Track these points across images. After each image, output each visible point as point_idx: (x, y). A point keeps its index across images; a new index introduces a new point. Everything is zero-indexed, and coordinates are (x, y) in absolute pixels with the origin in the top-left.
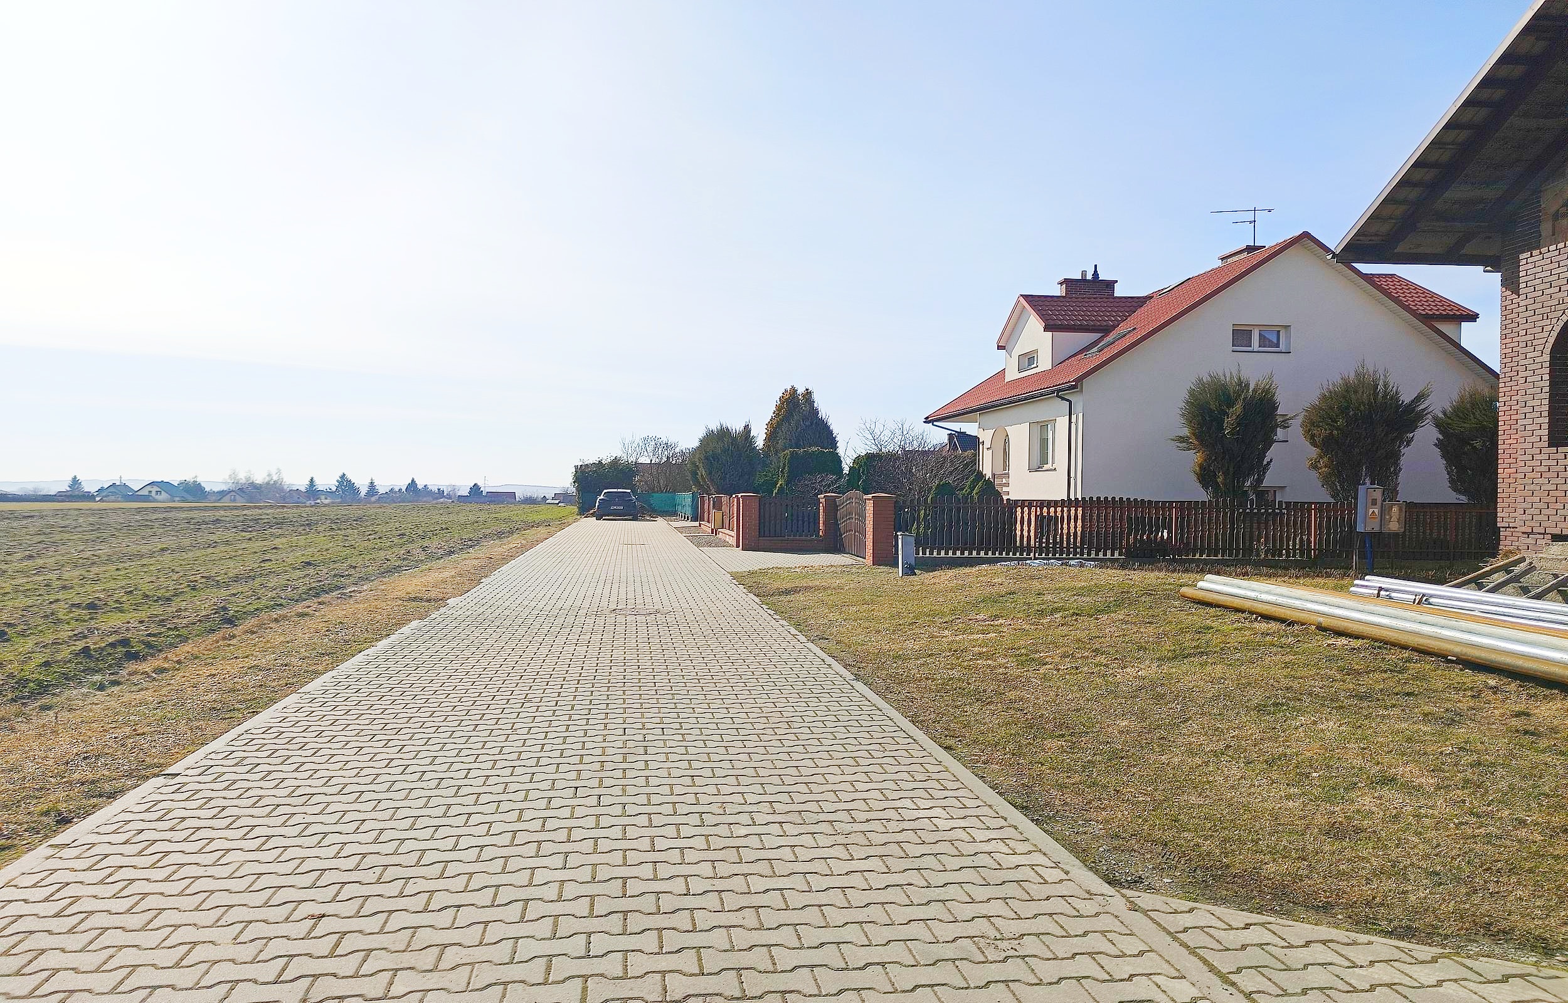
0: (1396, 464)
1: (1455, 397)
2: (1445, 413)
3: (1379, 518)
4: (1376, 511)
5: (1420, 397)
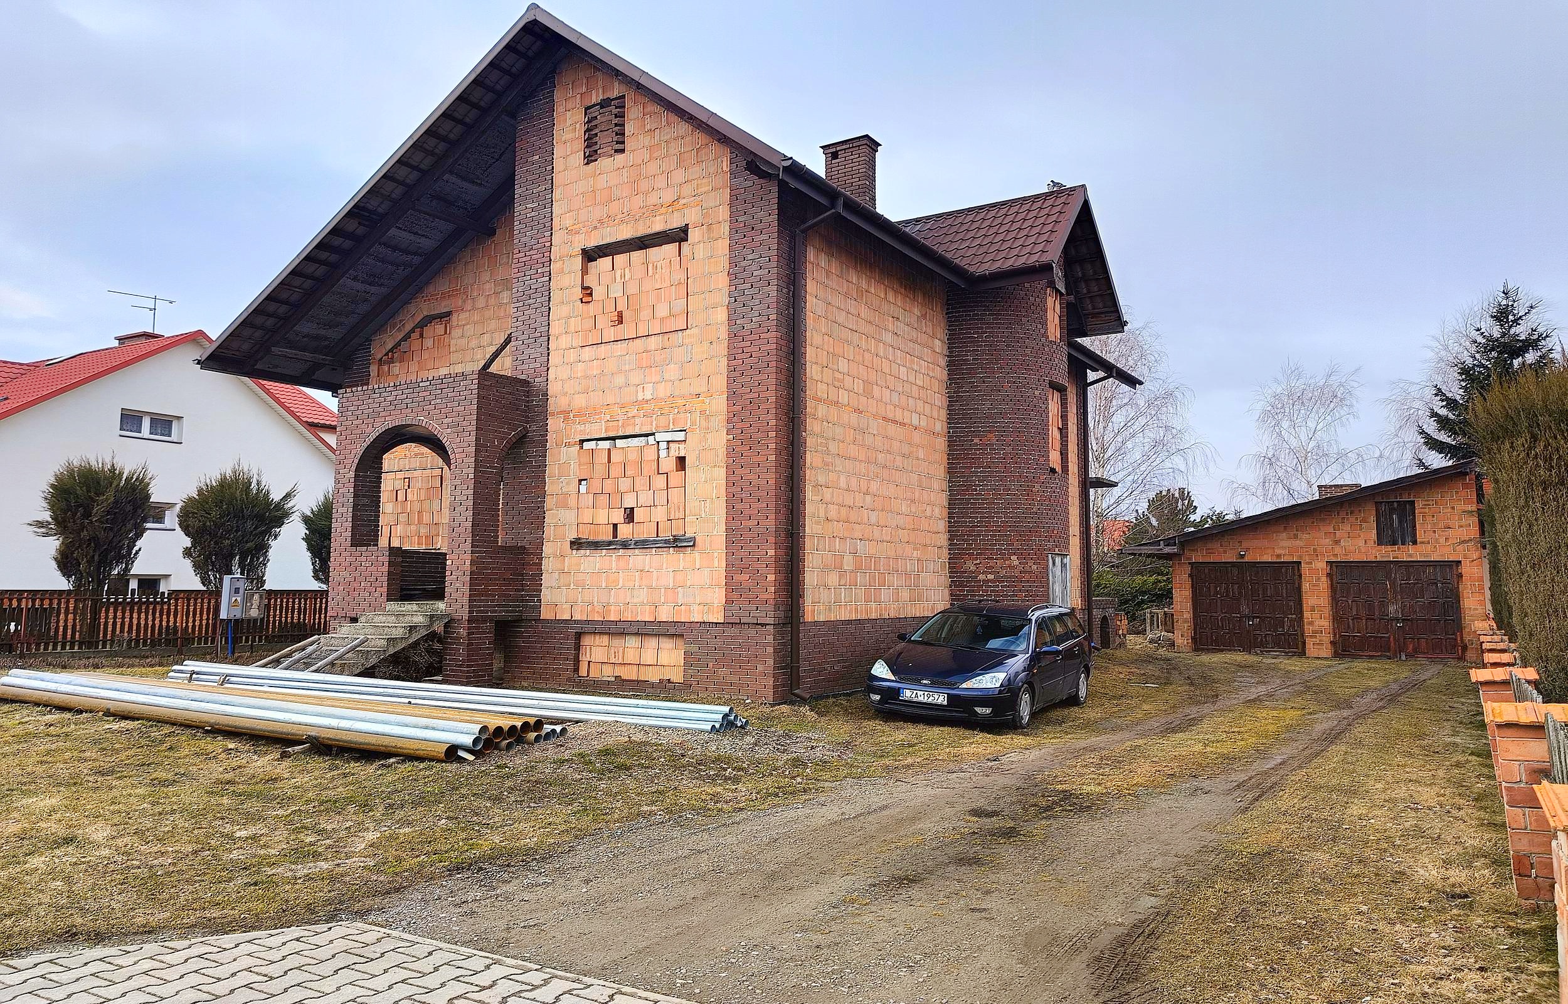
0: (265, 555)
1: (321, 498)
2: (312, 512)
3: (240, 607)
4: (239, 599)
5: (288, 496)
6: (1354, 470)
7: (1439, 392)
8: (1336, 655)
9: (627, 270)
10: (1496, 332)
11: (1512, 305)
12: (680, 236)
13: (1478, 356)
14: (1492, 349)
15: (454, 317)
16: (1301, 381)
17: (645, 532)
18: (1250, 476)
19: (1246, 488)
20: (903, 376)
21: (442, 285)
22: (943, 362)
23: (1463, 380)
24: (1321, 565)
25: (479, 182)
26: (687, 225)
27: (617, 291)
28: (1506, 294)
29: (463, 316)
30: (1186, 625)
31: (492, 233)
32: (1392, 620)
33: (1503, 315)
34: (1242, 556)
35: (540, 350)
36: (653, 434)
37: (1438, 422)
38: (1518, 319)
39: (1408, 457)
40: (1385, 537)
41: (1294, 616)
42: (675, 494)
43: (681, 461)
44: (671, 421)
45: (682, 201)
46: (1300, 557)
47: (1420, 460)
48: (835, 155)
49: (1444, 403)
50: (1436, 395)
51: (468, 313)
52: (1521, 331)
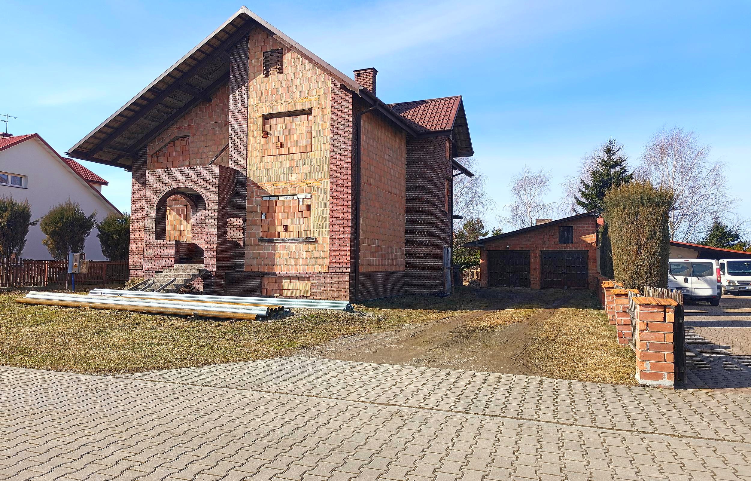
0: (82, 244)
1: (106, 217)
2: (101, 223)
3: (78, 267)
4: (77, 264)
5: (92, 216)
6: (547, 213)
7: (583, 182)
8: (542, 288)
9: (284, 125)
10: (605, 158)
11: (612, 147)
12: (309, 112)
13: (598, 167)
14: (604, 165)
15: (191, 137)
16: (530, 174)
17: (292, 235)
18: (508, 214)
19: (506, 219)
20: (392, 173)
21: (184, 123)
22: (405, 167)
23: (592, 177)
24: (538, 252)
25: (208, 78)
26: (312, 108)
27: (279, 134)
28: (610, 142)
29: (196, 137)
30: (485, 276)
31: (210, 101)
32: (563, 273)
33: (609, 151)
34: (508, 248)
35: (243, 157)
36: (296, 195)
37: (582, 194)
38: (614, 153)
39: (569, 209)
40: (562, 240)
41: (527, 272)
42: (306, 220)
43: (309, 207)
44: (305, 190)
45: (310, 98)
46: (530, 248)
47: (574, 209)
48: (359, 75)
49: (584, 186)
50: (582, 183)
51: (198, 137)
52: (615, 158)
